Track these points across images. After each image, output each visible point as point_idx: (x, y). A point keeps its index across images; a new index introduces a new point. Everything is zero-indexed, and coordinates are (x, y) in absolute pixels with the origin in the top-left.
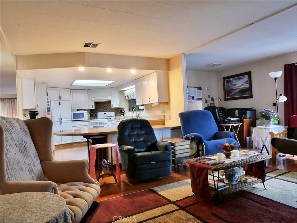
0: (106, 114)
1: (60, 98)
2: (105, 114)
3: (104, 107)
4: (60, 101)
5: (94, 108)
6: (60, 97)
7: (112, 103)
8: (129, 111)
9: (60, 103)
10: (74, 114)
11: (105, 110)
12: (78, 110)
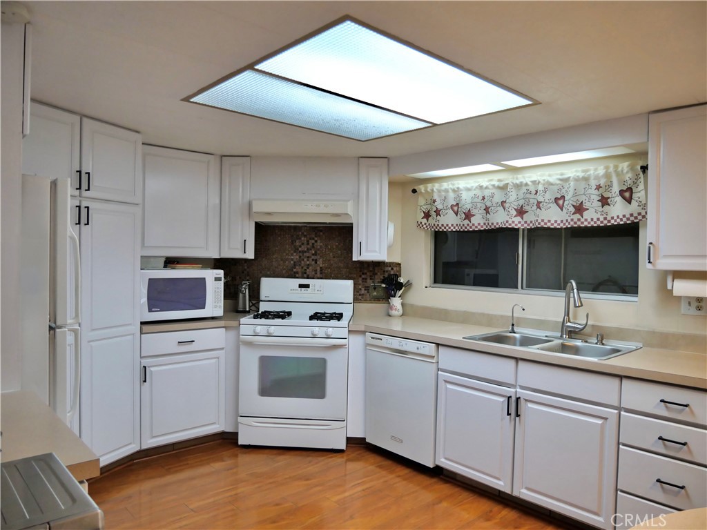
0: (307, 286)
1: (83, 180)
2: (301, 286)
3: (296, 250)
4: (84, 204)
5: (250, 255)
6: (84, 177)
7: (358, 236)
8: (435, 282)
9: (84, 212)
10: (153, 283)
11: (298, 269)
12: (170, 262)
